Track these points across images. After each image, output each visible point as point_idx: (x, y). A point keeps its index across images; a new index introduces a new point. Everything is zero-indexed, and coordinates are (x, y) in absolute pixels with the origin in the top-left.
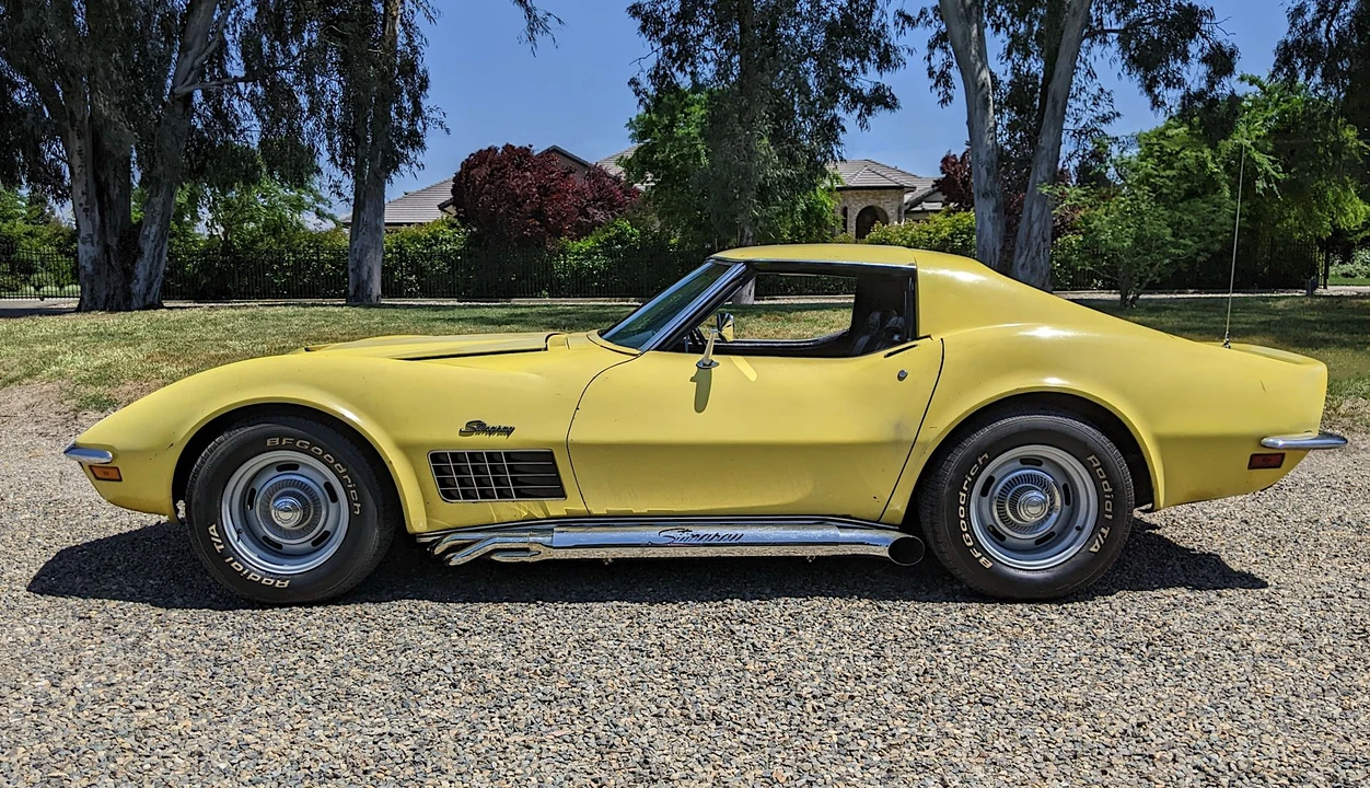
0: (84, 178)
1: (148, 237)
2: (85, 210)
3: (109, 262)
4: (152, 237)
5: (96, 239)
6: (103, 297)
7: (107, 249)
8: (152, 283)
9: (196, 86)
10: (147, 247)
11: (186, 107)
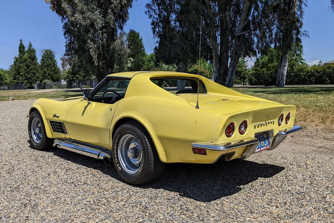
0: (215, 58)
2: (215, 65)
3: (220, 77)
4: (230, 71)
5: (217, 72)
7: (220, 74)
8: (230, 82)
9: (241, 33)
10: (229, 73)
11: (239, 39)
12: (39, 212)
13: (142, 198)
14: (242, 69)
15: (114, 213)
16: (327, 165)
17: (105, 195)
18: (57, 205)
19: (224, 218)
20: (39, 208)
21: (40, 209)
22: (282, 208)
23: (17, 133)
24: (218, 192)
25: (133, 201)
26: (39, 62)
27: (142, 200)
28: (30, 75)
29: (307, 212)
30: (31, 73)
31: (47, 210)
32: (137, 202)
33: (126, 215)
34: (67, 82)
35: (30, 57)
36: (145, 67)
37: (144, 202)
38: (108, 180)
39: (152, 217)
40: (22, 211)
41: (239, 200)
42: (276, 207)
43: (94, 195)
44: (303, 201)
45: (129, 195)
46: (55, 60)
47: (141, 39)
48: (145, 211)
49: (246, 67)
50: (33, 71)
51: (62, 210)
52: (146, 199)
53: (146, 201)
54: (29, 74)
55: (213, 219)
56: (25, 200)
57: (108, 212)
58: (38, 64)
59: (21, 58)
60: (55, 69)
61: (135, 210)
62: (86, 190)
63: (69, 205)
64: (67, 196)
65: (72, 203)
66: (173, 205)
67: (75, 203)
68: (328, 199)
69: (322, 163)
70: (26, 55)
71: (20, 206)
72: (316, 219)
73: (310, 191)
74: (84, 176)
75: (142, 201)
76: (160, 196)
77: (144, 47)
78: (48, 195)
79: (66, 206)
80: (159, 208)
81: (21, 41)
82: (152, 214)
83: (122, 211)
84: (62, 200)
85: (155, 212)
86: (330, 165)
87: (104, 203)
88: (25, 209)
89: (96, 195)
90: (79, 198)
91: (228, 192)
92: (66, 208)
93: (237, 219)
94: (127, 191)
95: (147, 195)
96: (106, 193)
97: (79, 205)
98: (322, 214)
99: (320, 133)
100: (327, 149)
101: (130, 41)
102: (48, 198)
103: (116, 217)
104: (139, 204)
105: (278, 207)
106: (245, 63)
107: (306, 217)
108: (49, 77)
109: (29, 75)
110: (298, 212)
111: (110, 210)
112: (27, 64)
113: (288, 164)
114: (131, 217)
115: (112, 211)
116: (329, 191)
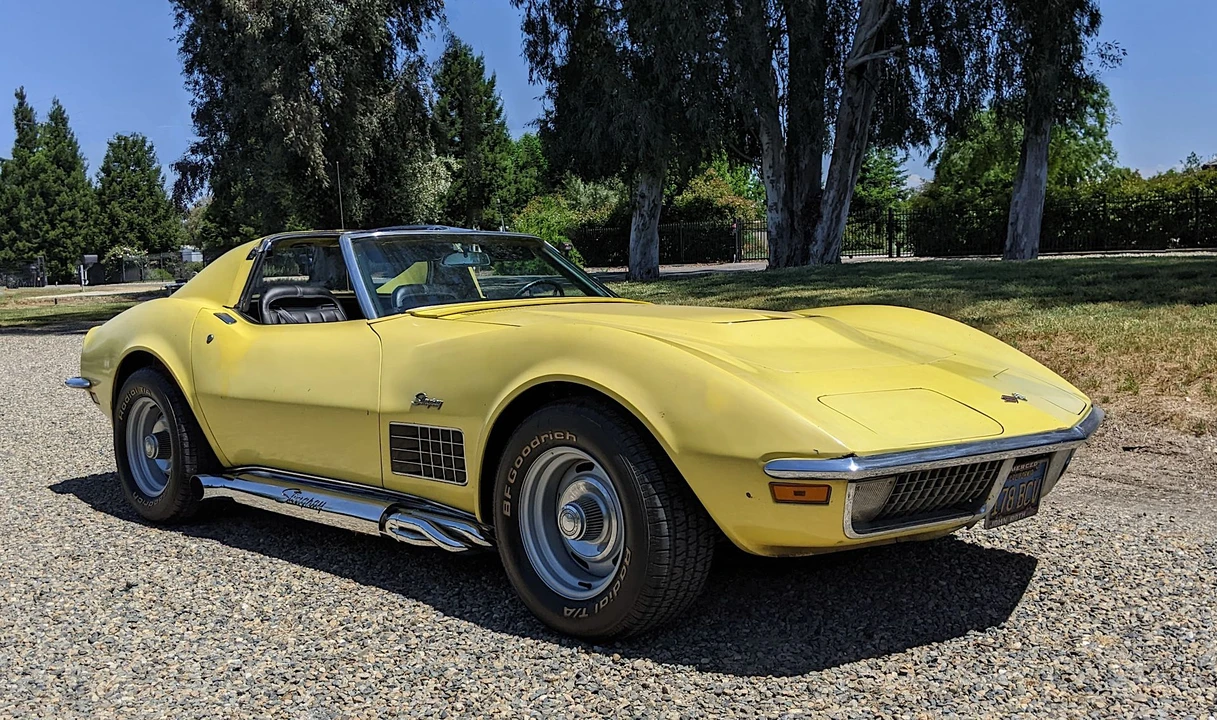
0: (771, 153)
1: (827, 201)
2: (772, 182)
3: (792, 225)
4: (830, 201)
5: (780, 206)
6: (785, 257)
7: (792, 213)
8: (830, 244)
9: (866, 58)
10: (826, 211)
11: (859, 78)
12: (91, 708)
13: (450, 655)
14: (886, 193)
15: (345, 704)
16: (1118, 536)
17: (321, 649)
18: (153, 684)
19: (715, 711)
20: (91, 697)
21: (95, 698)
22: (919, 676)
23: (13, 451)
24: (713, 632)
25: (417, 666)
26: (95, 179)
27: (448, 662)
28: (57, 231)
29: (998, 688)
30: (62, 221)
31: (120, 701)
32: (429, 667)
33: (388, 709)
34: (203, 253)
35: (57, 161)
36: (509, 191)
37: (453, 669)
38: (337, 604)
39: (473, 714)
40: (33, 708)
41: (779, 657)
42: (899, 674)
43: (284, 652)
44: (996, 653)
45: (405, 649)
46: (158, 171)
47: (492, 83)
48: (453, 694)
49: (899, 183)
50: (70, 214)
51: (171, 701)
52: (462, 660)
53: (461, 666)
54: (54, 227)
55: (678, 713)
56: (43, 672)
57: (327, 703)
58: (89, 185)
59: (22, 162)
60: (157, 204)
61: (418, 693)
62: (255, 637)
63: (193, 685)
64: (191, 656)
65: (204, 678)
66: (551, 676)
67: (216, 678)
68: (1083, 646)
69: (1100, 532)
70: (40, 154)
71: (26, 693)
72: (1024, 707)
73: (1031, 623)
74: (252, 590)
75: (446, 665)
76: (511, 647)
77: (503, 115)
78: (124, 656)
79: (184, 688)
80: (502, 685)
81: (21, 96)
82: (477, 704)
83: (374, 696)
84: (174, 669)
85: (485, 696)
86: (1127, 538)
87: (316, 673)
88: (44, 700)
89: (290, 650)
90: (229, 662)
91: (748, 631)
92: (187, 692)
93: (758, 711)
94: (400, 636)
95: (467, 647)
96: (323, 643)
97: (229, 684)
98: (1046, 693)
99: (1115, 426)
100: (1136, 483)
101: (448, 89)
102: (125, 663)
103: (353, 714)
104: (435, 674)
105: (905, 674)
106: (896, 169)
107: (991, 702)
108: (131, 236)
109: (53, 229)
110: (966, 688)
111: (334, 694)
112: (48, 185)
113: (980, 537)
114: (404, 713)
115: (340, 697)
116: (1096, 620)
